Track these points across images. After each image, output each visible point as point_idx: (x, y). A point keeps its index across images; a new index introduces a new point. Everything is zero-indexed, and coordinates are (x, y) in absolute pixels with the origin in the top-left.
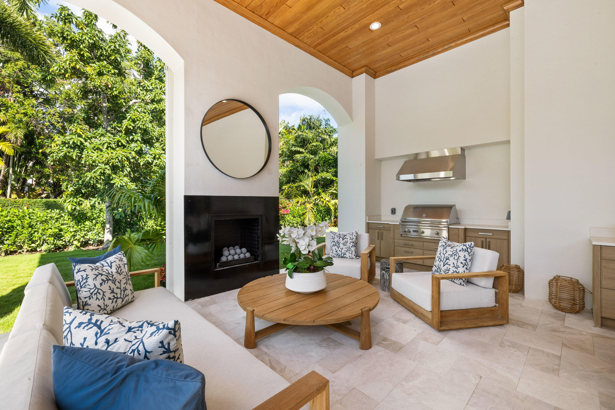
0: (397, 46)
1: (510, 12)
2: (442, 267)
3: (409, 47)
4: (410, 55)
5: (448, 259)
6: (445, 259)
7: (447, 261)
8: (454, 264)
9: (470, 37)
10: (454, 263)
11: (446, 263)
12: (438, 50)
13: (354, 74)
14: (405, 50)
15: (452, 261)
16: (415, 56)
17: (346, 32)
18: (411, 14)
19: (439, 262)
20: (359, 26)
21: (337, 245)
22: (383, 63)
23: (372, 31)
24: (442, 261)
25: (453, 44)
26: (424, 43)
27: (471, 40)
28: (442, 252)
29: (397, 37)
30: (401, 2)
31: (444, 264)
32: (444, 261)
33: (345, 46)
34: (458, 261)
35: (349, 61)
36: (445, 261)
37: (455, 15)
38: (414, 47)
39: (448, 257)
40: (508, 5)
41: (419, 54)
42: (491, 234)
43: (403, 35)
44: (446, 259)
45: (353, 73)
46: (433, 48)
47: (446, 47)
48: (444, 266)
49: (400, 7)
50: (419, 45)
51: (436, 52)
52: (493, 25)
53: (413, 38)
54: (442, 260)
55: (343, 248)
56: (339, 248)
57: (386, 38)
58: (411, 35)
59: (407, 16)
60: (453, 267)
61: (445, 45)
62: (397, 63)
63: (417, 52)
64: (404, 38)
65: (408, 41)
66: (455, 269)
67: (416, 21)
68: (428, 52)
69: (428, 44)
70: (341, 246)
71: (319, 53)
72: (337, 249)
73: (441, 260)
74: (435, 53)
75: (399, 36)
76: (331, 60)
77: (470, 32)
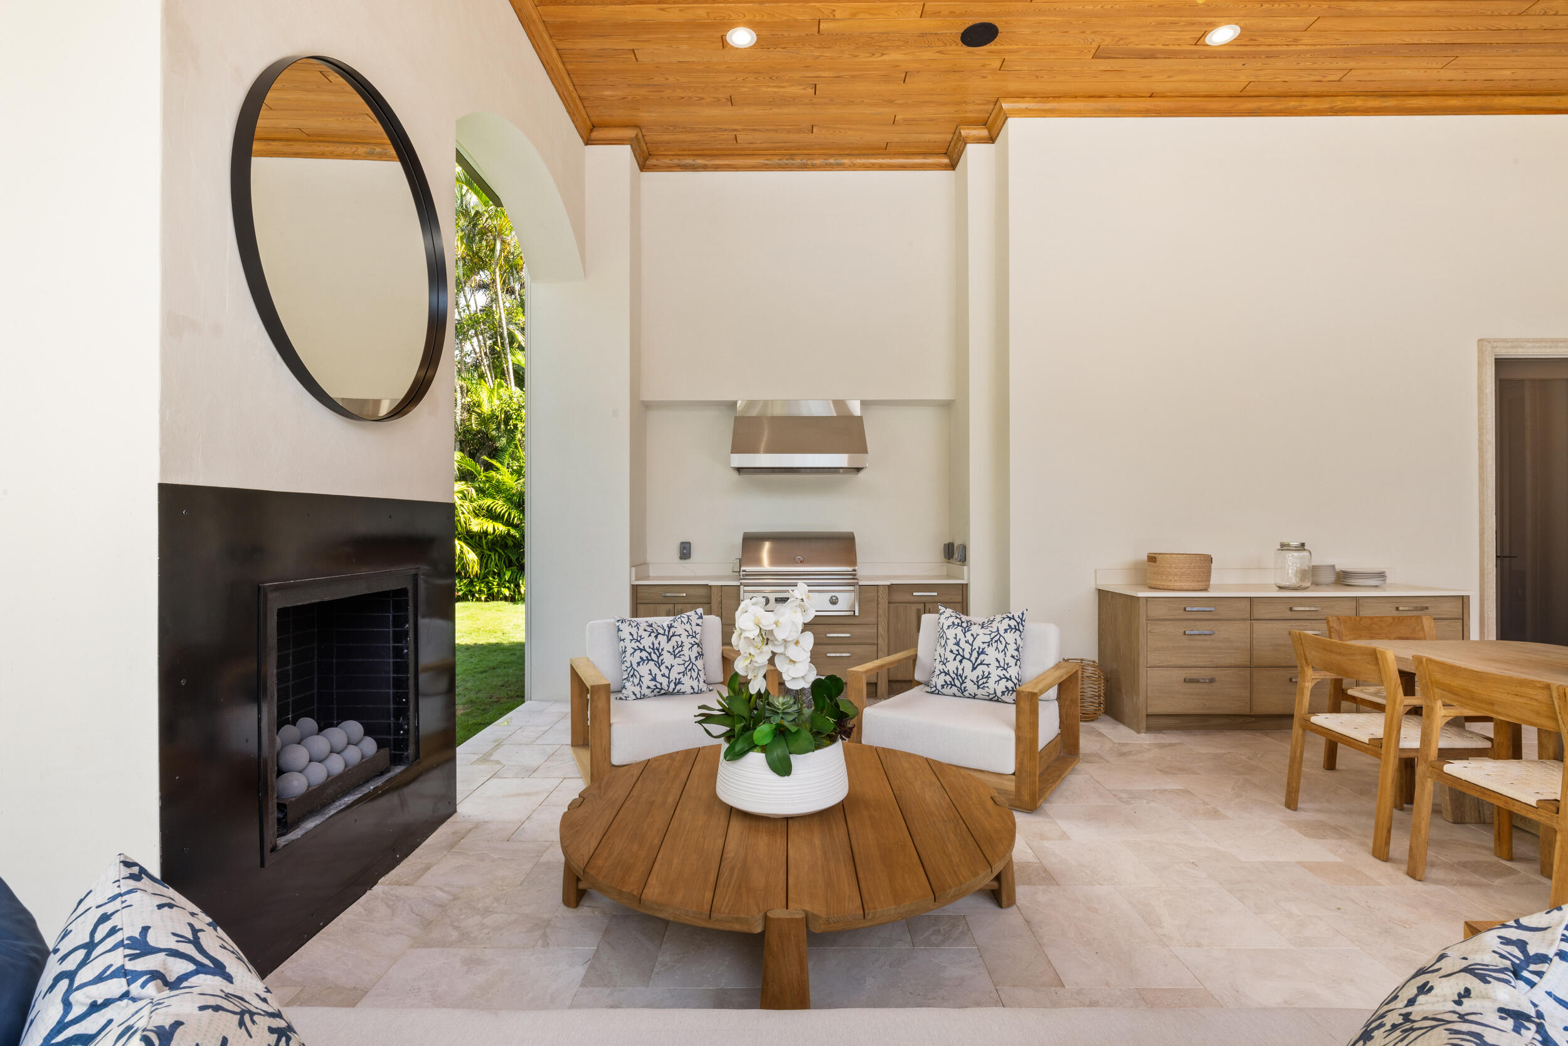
0: (746, 110)
1: (968, 145)
2: (968, 672)
3: (767, 127)
4: (755, 146)
5: (981, 652)
6: (975, 654)
7: (982, 657)
8: (999, 662)
9: (881, 161)
10: (997, 660)
11: (979, 662)
12: (815, 162)
13: (595, 134)
14: (754, 130)
15: (991, 656)
16: (760, 152)
17: (662, 10)
18: (828, 53)
19: (957, 663)
20: (705, 15)
21: (654, 657)
22: (682, 137)
23: (724, 42)
24: (969, 660)
25: (846, 161)
26: (800, 131)
27: (881, 167)
28: (963, 640)
29: (764, 89)
30: (832, 17)
31: (974, 665)
32: (973, 659)
33: (631, 46)
34: (1005, 654)
35: (607, 93)
36: (977, 659)
37: (891, 102)
38: (776, 131)
39: (983, 649)
40: (968, 129)
41: (772, 152)
42: (936, 594)
43: (776, 93)
44: (979, 654)
45: (592, 130)
46: (806, 152)
47: (832, 161)
48: (974, 669)
49: (821, 27)
50: (789, 132)
51: (809, 162)
52: (925, 154)
53: (793, 110)
54: (967, 655)
55: (672, 666)
56: (663, 667)
57: (740, 79)
58: (792, 101)
59: (816, 54)
60: (998, 667)
61: (832, 155)
62: (715, 152)
63: (773, 145)
64: (774, 102)
65: (776, 110)
66: (1001, 673)
67: (826, 74)
68: (792, 156)
69: (807, 137)
70: (668, 659)
71: (541, 27)
72: (655, 670)
73: (963, 657)
74: (807, 164)
75: (769, 89)
76: (560, 66)
77: (884, 150)
